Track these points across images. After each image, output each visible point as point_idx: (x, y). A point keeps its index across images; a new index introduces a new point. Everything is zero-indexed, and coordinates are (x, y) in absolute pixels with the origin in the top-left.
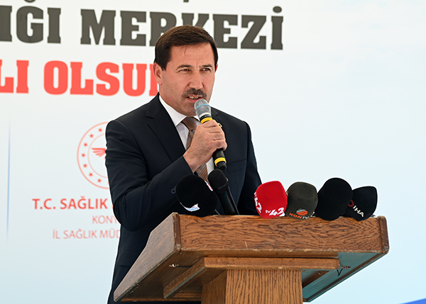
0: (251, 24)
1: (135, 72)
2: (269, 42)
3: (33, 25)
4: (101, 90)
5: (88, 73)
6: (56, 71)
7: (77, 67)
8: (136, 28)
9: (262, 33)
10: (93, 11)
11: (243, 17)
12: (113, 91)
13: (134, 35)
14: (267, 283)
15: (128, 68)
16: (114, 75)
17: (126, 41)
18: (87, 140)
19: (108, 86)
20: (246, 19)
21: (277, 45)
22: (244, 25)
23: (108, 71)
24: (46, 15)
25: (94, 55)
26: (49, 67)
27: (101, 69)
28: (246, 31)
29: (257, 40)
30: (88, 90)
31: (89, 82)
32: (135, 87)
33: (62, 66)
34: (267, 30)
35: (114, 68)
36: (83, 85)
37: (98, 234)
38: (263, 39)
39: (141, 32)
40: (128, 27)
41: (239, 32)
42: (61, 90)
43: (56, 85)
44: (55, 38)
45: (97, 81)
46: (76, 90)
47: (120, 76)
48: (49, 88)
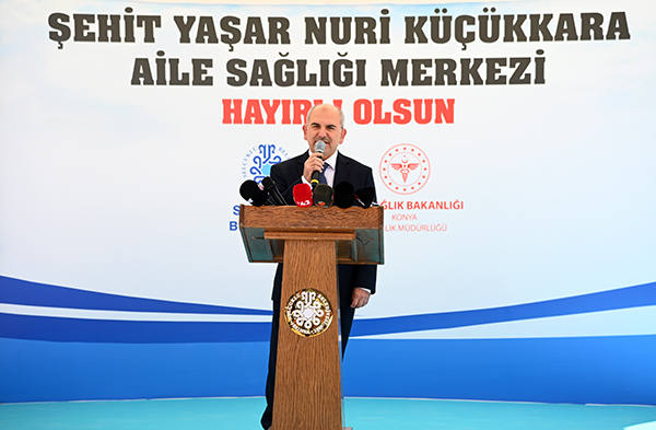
0: (517, 65)
1: (423, 106)
2: (533, 78)
3: (345, 73)
4: (397, 120)
5: (387, 107)
6: (363, 106)
7: (379, 103)
8: (425, 72)
9: (526, 71)
10: (391, 61)
11: (511, 59)
12: (407, 120)
13: (423, 77)
14: (311, 249)
15: (418, 103)
16: (407, 108)
17: (416, 82)
18: (387, 157)
19: (402, 117)
20: (513, 61)
21: (540, 79)
22: (512, 66)
23: (402, 106)
24: (355, 66)
25: (391, 94)
26: (358, 104)
27: (397, 105)
28: (514, 70)
29: (523, 77)
30: (387, 120)
31: (388, 115)
32: (423, 117)
33: (367, 103)
34: (531, 69)
35: (407, 103)
36: (383, 117)
37: (396, 228)
38: (528, 76)
39: (428, 74)
40: (417, 72)
41: (508, 71)
42: (367, 121)
43: (363, 117)
44: (361, 82)
45: (394, 113)
46: (378, 121)
47: (412, 109)
48: (357, 119)
